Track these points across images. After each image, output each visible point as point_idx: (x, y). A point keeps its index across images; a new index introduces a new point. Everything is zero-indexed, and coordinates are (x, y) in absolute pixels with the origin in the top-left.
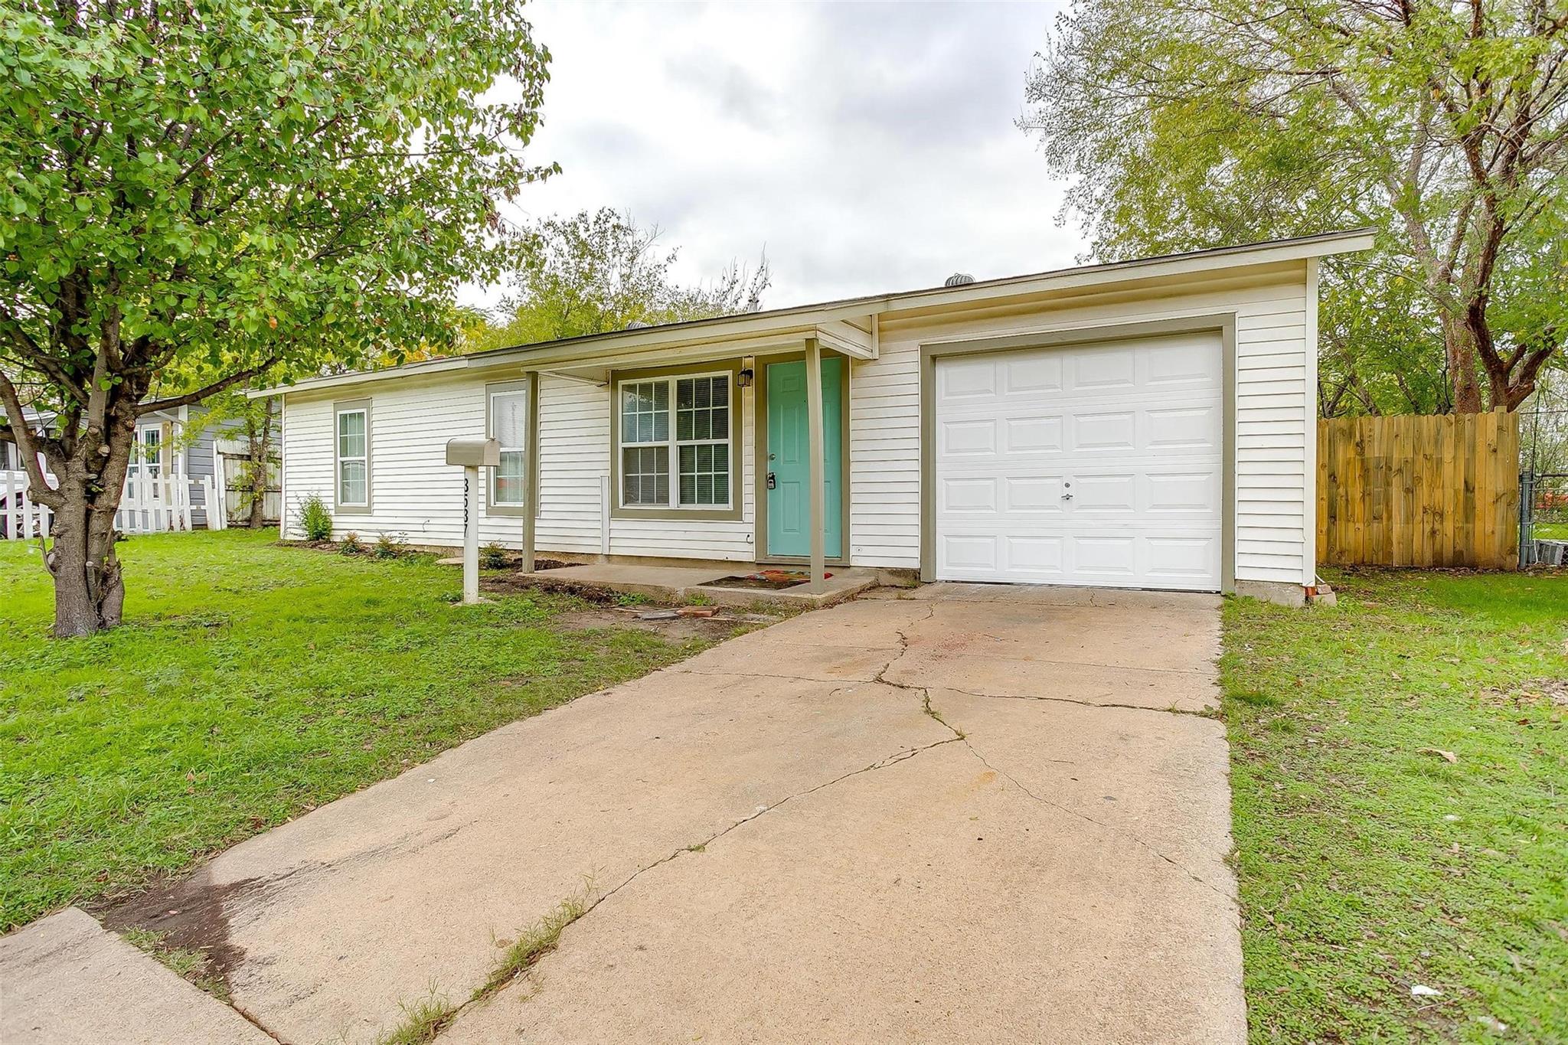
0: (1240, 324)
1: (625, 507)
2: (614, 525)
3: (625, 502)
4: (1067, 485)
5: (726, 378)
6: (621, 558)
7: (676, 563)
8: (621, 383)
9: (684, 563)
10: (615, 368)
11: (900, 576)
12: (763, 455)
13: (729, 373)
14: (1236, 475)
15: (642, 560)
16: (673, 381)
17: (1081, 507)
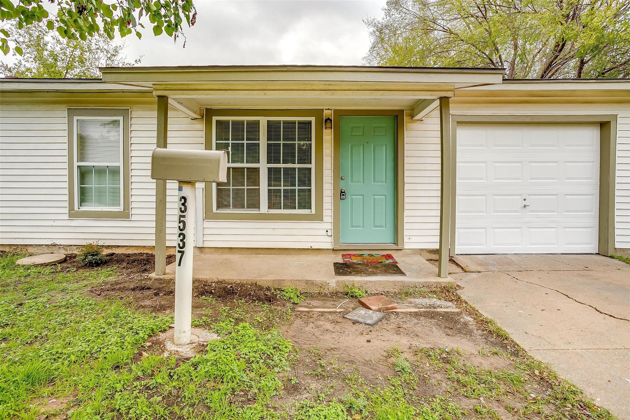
0: (619, 121)
1: (218, 212)
2: (207, 224)
3: (218, 207)
4: (525, 200)
5: (310, 123)
6: (213, 250)
7: (267, 251)
8: (215, 119)
9: (273, 251)
10: (209, 107)
11: (435, 254)
12: (338, 176)
13: (313, 119)
14: (615, 196)
15: (234, 250)
16: (263, 121)
17: (531, 211)
